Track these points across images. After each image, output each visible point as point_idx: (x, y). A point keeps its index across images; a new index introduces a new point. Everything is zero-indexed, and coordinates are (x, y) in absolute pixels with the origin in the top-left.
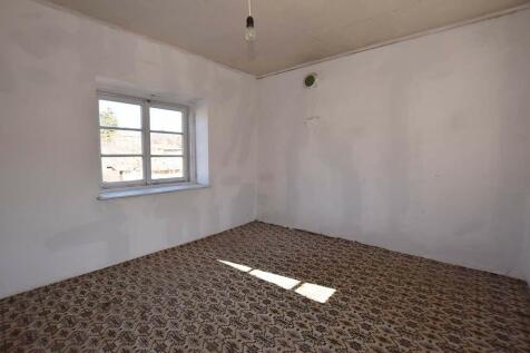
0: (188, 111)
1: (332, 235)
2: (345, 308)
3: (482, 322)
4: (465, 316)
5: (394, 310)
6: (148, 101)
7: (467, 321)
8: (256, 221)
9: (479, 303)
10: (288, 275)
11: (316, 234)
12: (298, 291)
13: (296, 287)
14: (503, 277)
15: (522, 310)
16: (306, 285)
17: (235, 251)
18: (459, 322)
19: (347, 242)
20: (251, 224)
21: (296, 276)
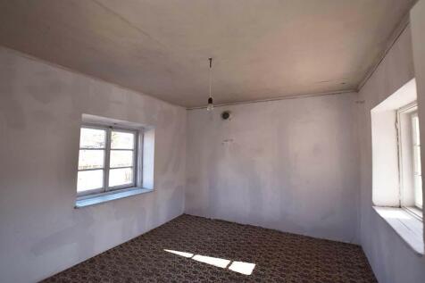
0: (138, 133)
1: (243, 223)
2: (264, 276)
3: (341, 275)
4: (333, 272)
5: (293, 273)
6: (111, 127)
7: (334, 275)
8: (184, 214)
9: (338, 263)
10: (220, 257)
11: (231, 223)
12: (230, 268)
13: (229, 265)
14: (350, 244)
15: (361, 264)
16: (235, 263)
17: (176, 241)
18: (330, 277)
19: (254, 227)
20: (180, 217)
21: (226, 257)
